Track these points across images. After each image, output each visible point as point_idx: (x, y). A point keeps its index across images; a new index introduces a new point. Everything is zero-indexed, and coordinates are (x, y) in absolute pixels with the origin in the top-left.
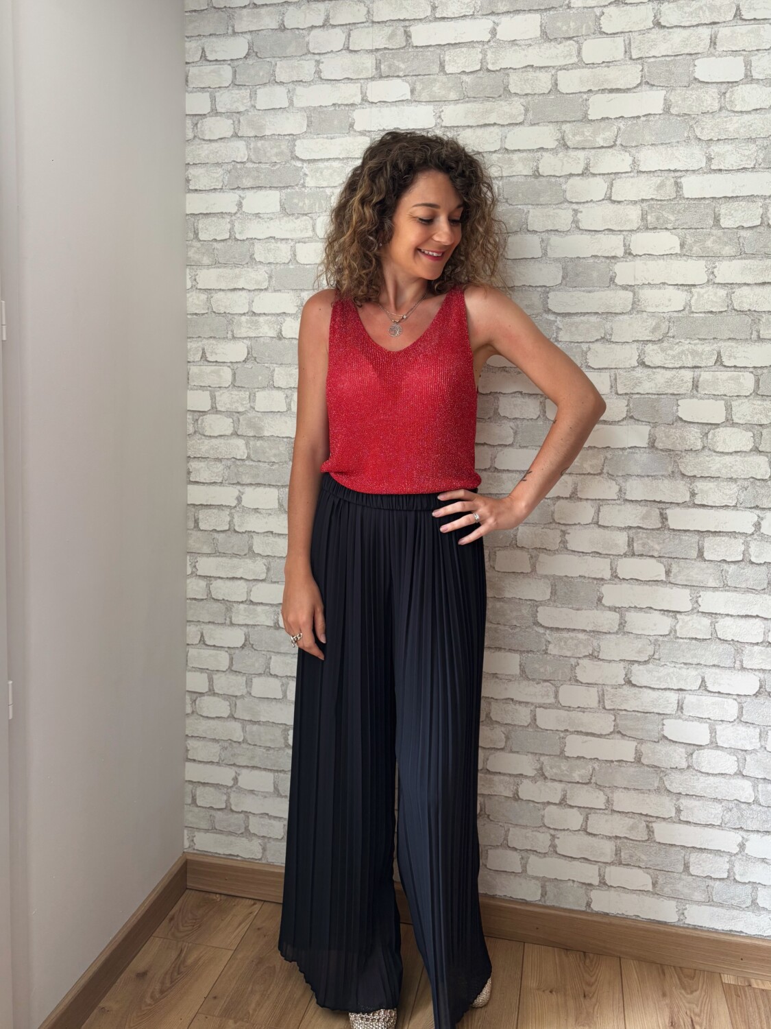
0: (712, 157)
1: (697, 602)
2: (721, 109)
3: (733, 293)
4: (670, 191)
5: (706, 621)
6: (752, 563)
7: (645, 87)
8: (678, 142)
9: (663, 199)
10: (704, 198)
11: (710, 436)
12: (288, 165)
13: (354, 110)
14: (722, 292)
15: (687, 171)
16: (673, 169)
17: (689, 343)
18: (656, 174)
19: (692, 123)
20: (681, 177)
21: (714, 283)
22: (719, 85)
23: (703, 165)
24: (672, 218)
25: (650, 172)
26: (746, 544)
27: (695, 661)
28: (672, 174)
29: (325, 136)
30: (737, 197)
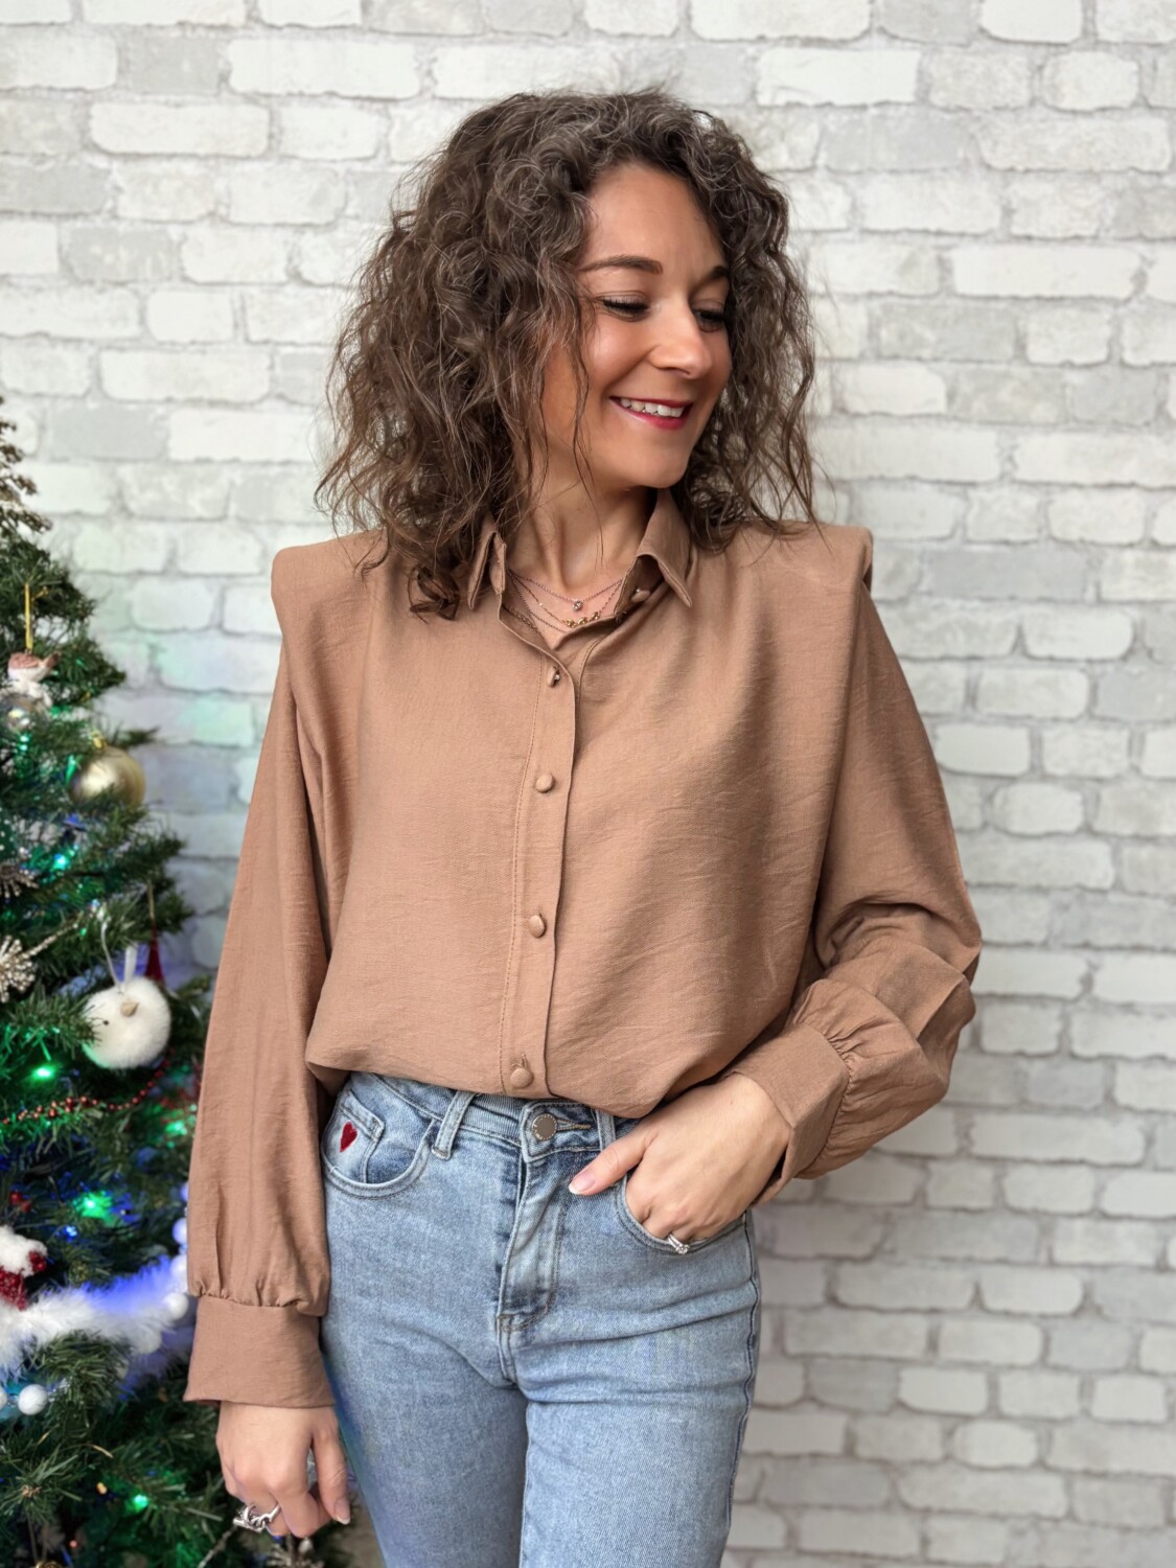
0: (1014, 205)
1: (967, 1136)
2: (1033, 102)
3: (1050, 502)
4: (925, 279)
5: (986, 1174)
6: (1073, 1056)
7: (877, 40)
8: (945, 170)
9: (911, 292)
10: (996, 298)
11: (998, 800)
12: (74, 162)
13: (229, 42)
14: (1029, 501)
15: (962, 235)
16: (933, 227)
17: (962, 608)
18: (899, 238)
19: (974, 128)
20: (948, 248)
21: (1014, 481)
22: (1030, 49)
23: (995, 222)
24: (930, 336)
25: (887, 233)
26: (1065, 1019)
27: (962, 1252)
28: (932, 241)
29: (162, 98)
30: (1061, 299)
